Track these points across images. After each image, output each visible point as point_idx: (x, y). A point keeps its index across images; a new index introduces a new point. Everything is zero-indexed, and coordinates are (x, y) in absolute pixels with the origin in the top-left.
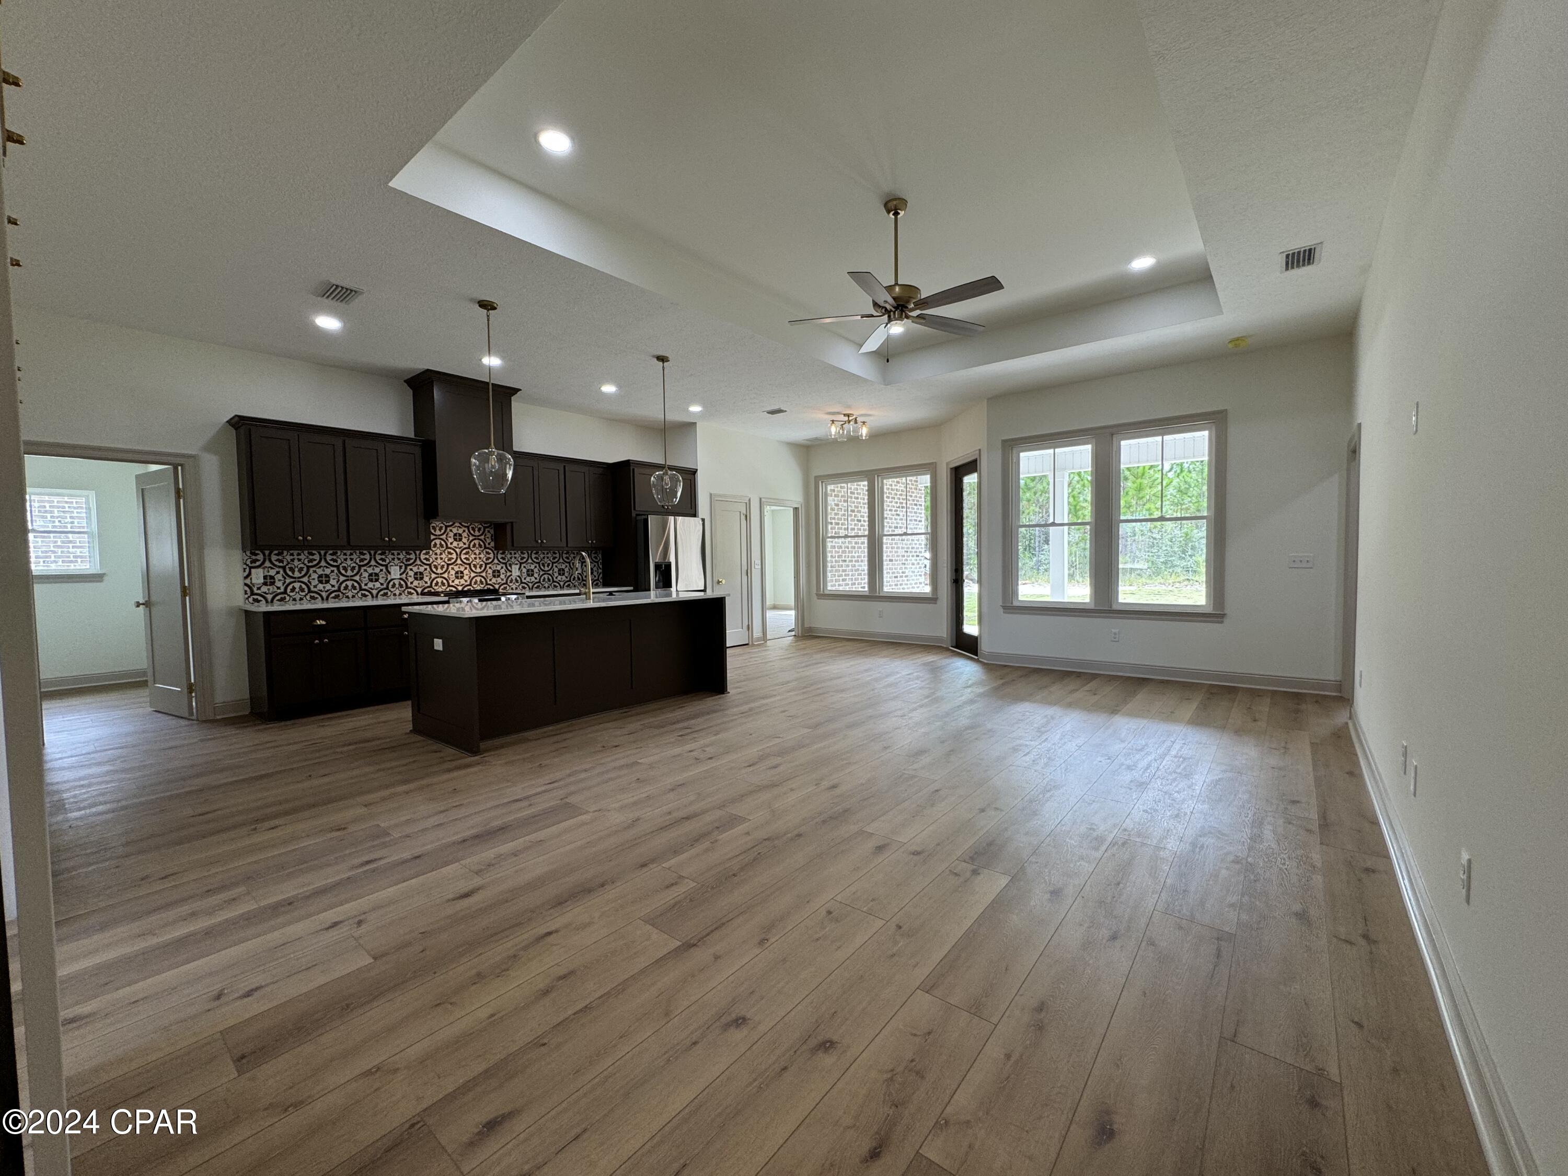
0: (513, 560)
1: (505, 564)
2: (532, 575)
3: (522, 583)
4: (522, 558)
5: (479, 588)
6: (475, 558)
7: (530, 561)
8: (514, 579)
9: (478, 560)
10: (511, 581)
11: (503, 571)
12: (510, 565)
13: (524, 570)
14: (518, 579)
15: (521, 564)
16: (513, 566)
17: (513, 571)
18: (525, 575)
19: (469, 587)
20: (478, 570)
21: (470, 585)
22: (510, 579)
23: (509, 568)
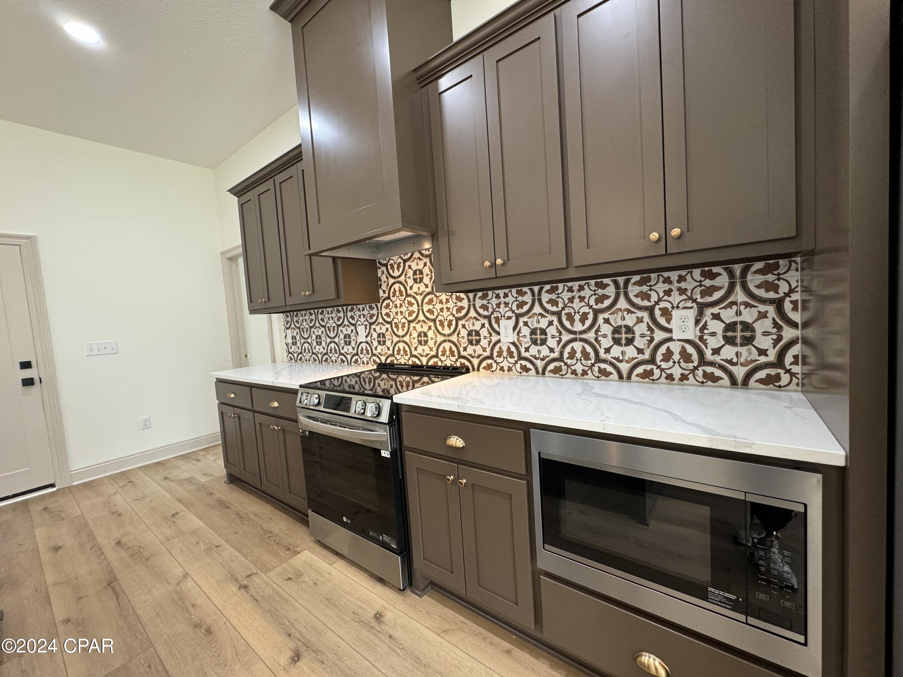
0: (502, 309)
1: (488, 318)
2: (544, 342)
3: (521, 358)
4: (521, 305)
5: (448, 363)
6: (442, 310)
7: (537, 309)
8: (505, 349)
9: (445, 313)
10: (500, 354)
11: (484, 332)
12: (497, 320)
13: (526, 331)
14: (513, 349)
15: (518, 316)
16: (502, 322)
17: (502, 331)
18: (526, 341)
19: (435, 360)
20: (447, 331)
21: (436, 356)
22: (497, 349)
23: (495, 326)
